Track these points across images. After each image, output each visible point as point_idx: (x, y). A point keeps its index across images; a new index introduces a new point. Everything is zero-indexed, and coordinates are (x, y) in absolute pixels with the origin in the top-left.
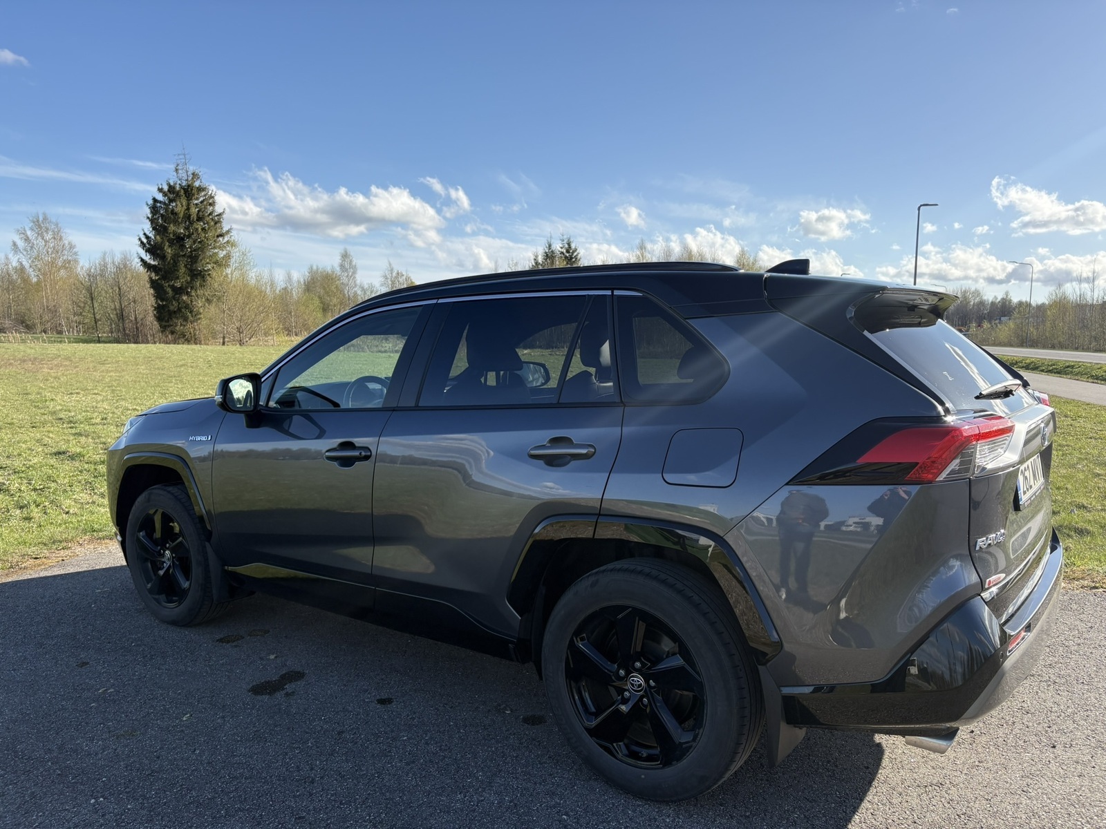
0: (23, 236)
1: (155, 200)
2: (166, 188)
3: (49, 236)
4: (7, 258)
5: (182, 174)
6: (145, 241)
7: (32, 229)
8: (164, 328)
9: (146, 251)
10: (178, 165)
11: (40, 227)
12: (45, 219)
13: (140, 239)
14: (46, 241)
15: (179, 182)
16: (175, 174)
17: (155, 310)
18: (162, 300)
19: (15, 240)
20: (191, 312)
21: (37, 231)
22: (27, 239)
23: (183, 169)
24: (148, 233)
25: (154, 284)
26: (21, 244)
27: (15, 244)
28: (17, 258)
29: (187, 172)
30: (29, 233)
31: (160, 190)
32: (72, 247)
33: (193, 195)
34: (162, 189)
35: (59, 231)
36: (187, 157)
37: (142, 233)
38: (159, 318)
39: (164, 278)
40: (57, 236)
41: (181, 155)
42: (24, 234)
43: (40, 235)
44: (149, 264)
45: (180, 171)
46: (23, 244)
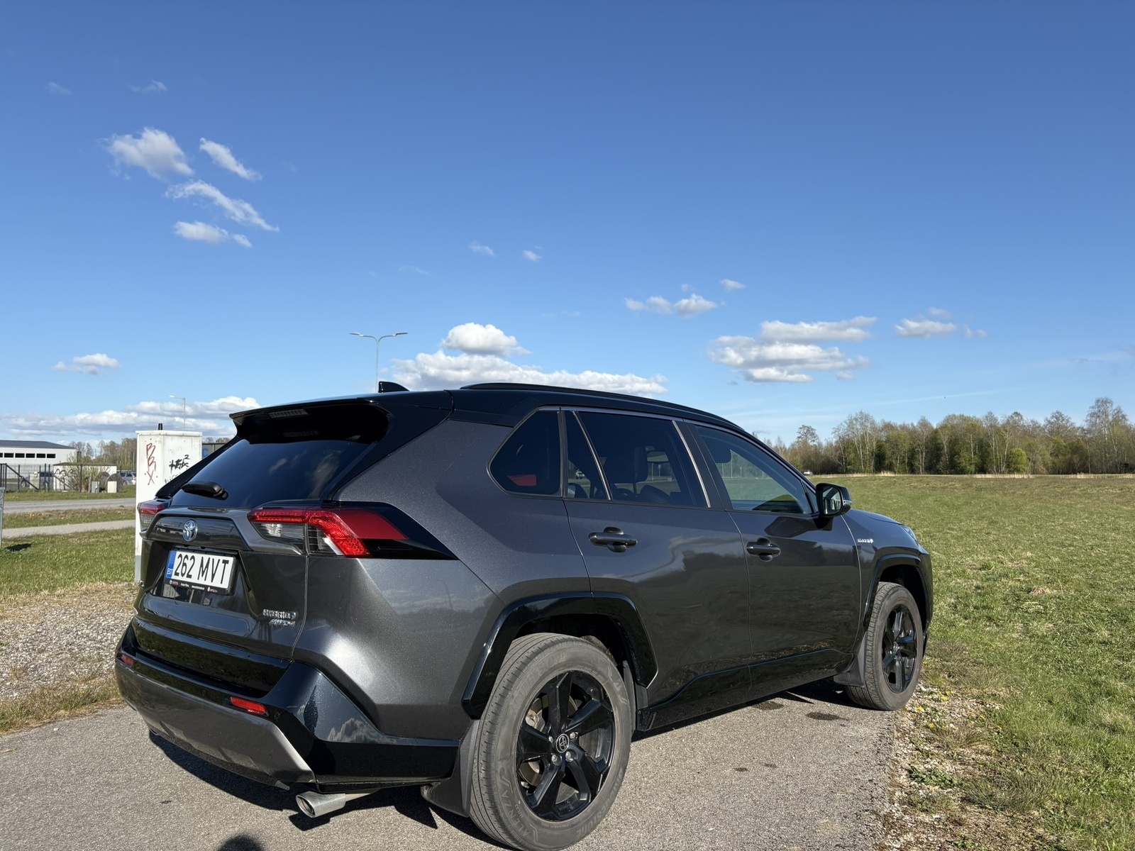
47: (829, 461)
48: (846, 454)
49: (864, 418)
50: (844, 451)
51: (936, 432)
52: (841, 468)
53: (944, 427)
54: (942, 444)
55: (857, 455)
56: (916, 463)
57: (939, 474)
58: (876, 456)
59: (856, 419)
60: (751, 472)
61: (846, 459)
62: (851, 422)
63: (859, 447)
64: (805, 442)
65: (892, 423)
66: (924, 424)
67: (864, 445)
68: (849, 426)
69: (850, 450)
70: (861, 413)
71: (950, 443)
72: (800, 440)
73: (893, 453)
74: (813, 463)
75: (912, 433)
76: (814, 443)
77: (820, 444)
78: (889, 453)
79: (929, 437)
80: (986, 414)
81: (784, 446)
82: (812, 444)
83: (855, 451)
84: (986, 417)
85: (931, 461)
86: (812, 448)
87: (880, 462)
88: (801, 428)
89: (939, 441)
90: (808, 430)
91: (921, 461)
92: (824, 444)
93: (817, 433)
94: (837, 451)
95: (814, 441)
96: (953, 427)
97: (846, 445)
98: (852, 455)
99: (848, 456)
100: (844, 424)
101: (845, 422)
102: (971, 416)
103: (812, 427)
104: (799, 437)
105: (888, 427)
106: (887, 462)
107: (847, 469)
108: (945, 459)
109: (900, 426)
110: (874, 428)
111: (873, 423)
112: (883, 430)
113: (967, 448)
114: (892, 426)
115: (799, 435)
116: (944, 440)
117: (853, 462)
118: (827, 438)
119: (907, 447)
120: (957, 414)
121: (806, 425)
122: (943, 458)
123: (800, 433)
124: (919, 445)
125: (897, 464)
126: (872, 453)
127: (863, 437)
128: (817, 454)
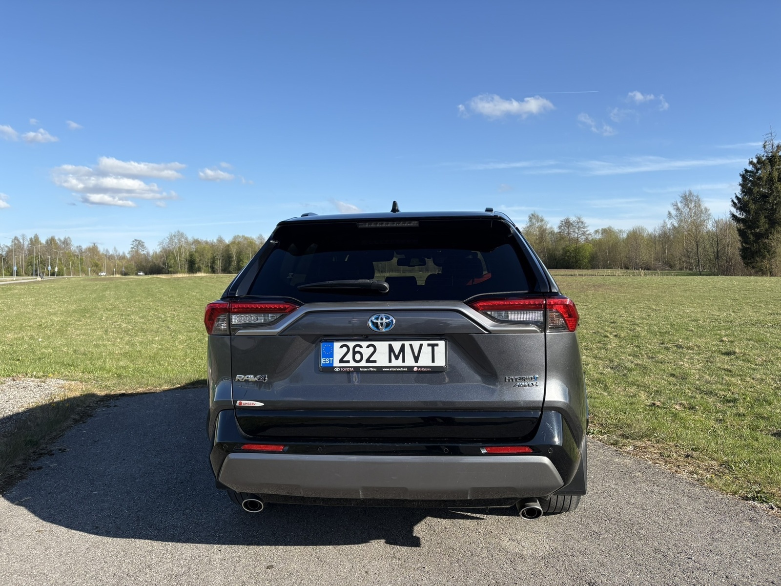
0: (675, 207)
1: (746, 171)
2: (755, 161)
3: (692, 205)
4: (665, 222)
5: (769, 148)
6: (736, 201)
7: (681, 202)
8: (747, 264)
9: (737, 209)
10: (766, 142)
11: (686, 200)
12: (690, 194)
13: (733, 201)
14: (690, 209)
15: (766, 154)
16: (763, 149)
17: (740, 251)
18: (746, 243)
19: (670, 210)
20: (768, 252)
21: (684, 202)
22: (678, 209)
23: (769, 144)
24: (738, 195)
25: (741, 232)
26: (674, 212)
27: (669, 213)
28: (670, 222)
29: (773, 146)
30: (679, 205)
31: (751, 163)
32: (706, 210)
33: (776, 162)
34: (752, 161)
35: (699, 201)
36: (774, 135)
37: (735, 196)
38: (744, 257)
39: (749, 227)
40: (698, 205)
41: (768, 134)
42: (676, 205)
43: (687, 205)
44: (739, 218)
45: (767, 147)
46: (675, 213)
47: (155, 265)
48: (168, 261)
49: (181, 235)
50: (167, 258)
51: (228, 246)
52: (164, 270)
53: (233, 243)
54: (232, 254)
55: (175, 261)
56: (216, 267)
57: (230, 273)
58: (189, 261)
59: (175, 236)
60: (95, 272)
61: (168, 263)
62: (171, 238)
63: (177, 256)
64: (137, 252)
65: (199, 240)
66: (220, 241)
67: (181, 254)
68: (170, 241)
69: (171, 257)
70: (178, 232)
71: (237, 253)
72: (133, 250)
73: (200, 260)
74: (143, 266)
75: (212, 246)
76: (144, 252)
77: (148, 253)
78: (197, 260)
79: (224, 249)
80: (258, 236)
81: (119, 254)
82: (142, 253)
83: (175, 259)
84: (259, 237)
85: (225, 265)
86: (143, 256)
87: (192, 266)
88: (133, 241)
89: (230, 252)
90: (139, 243)
91: (219, 265)
92: (151, 253)
93: (146, 245)
94: (161, 258)
95: (143, 251)
96: (239, 243)
97: (168, 254)
98: (172, 261)
99: (170, 262)
100: (166, 239)
101: (167, 238)
102: (249, 237)
103: (142, 241)
104: (132, 248)
105: (197, 242)
106: (196, 266)
107: (168, 271)
108: (234, 264)
109: (204, 242)
110: (187, 242)
111: (186, 239)
112: (193, 244)
113: (248, 257)
114: (199, 241)
115: (133, 246)
116: (234, 252)
117: (173, 266)
118: (154, 249)
119: (209, 256)
120: (240, 235)
121: (138, 239)
122: (233, 264)
123: (133, 244)
124: (218, 255)
125: (203, 266)
126: (186, 259)
127: (179, 248)
128: (146, 260)
